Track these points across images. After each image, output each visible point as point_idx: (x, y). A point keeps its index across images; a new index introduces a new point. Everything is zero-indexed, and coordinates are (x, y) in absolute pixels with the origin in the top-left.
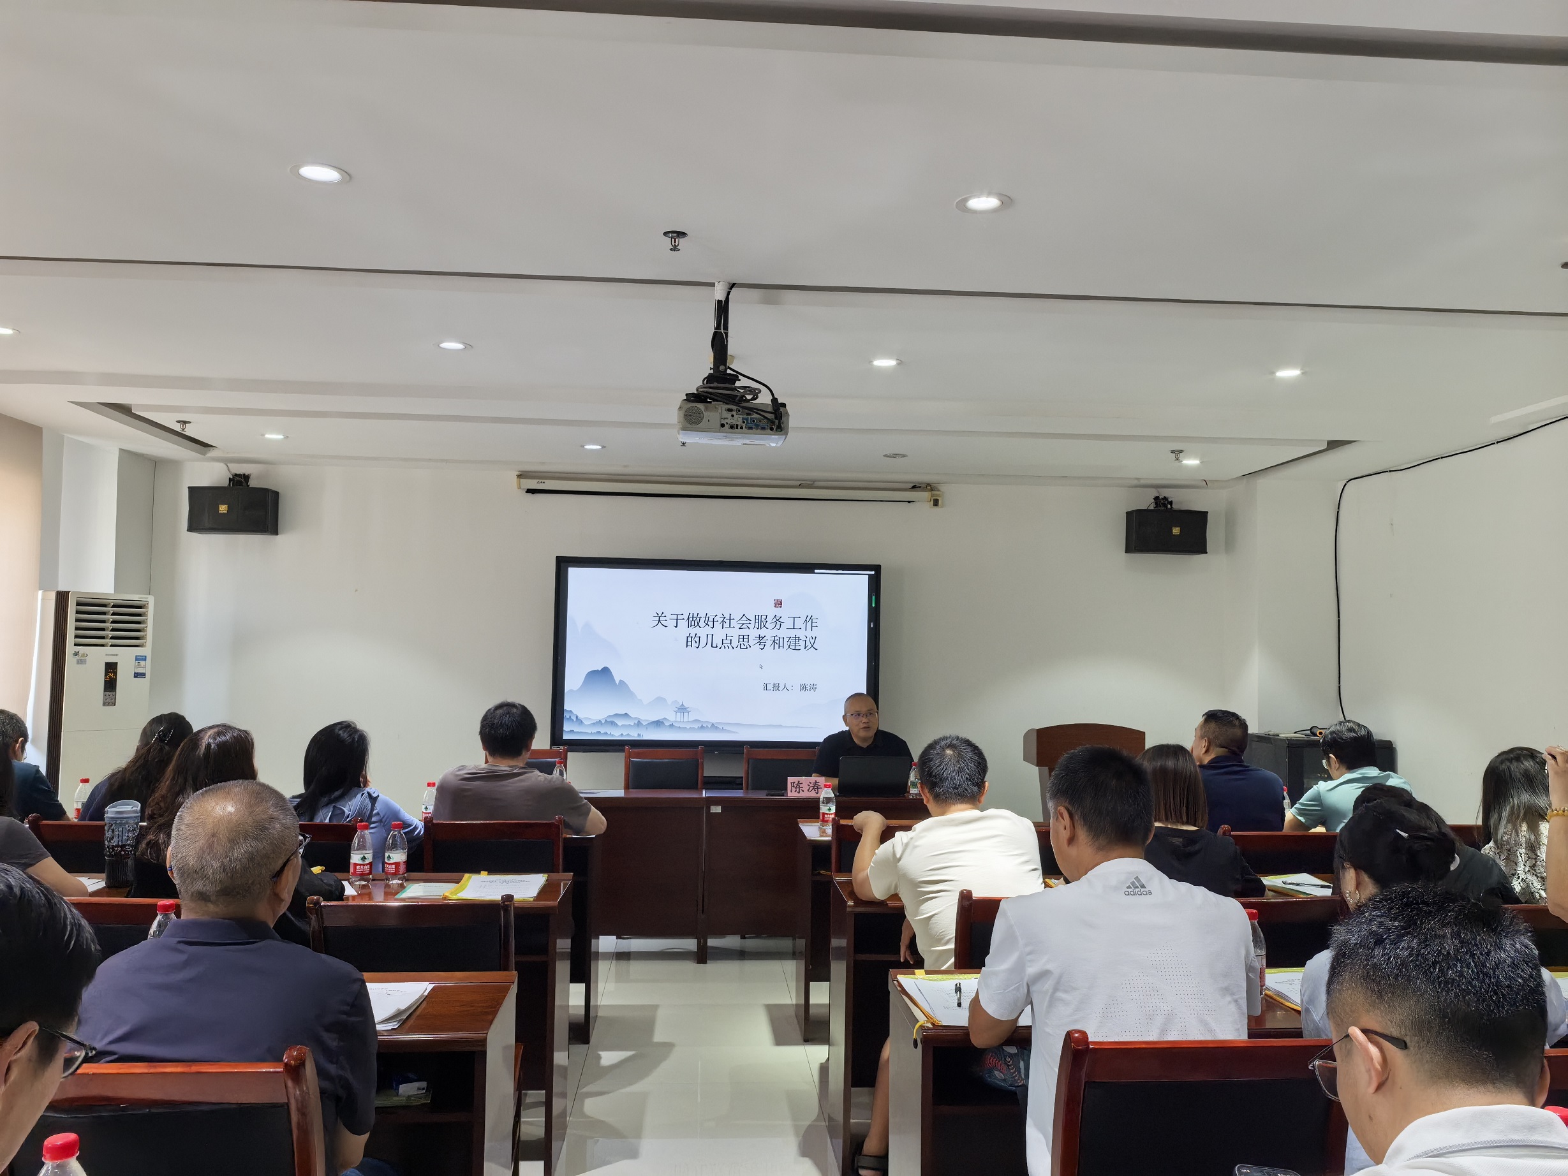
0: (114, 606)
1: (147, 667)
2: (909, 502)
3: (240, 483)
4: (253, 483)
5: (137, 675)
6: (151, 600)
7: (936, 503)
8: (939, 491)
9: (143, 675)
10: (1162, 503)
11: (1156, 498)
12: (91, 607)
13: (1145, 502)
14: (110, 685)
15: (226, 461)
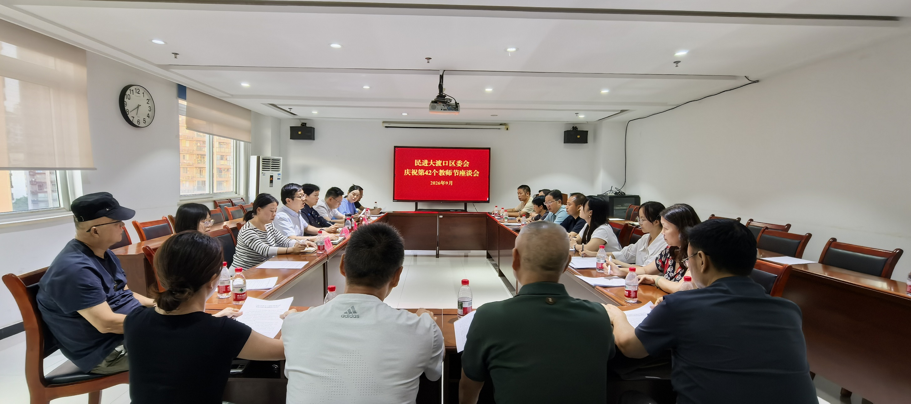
0: (272, 160)
1: (280, 177)
2: (499, 129)
3: (304, 125)
4: (307, 126)
5: (278, 179)
6: (281, 158)
7: (507, 129)
8: (508, 125)
9: (280, 179)
10: (575, 128)
11: (573, 127)
12: (266, 160)
13: (570, 128)
14: (271, 181)
15: (300, 119)
